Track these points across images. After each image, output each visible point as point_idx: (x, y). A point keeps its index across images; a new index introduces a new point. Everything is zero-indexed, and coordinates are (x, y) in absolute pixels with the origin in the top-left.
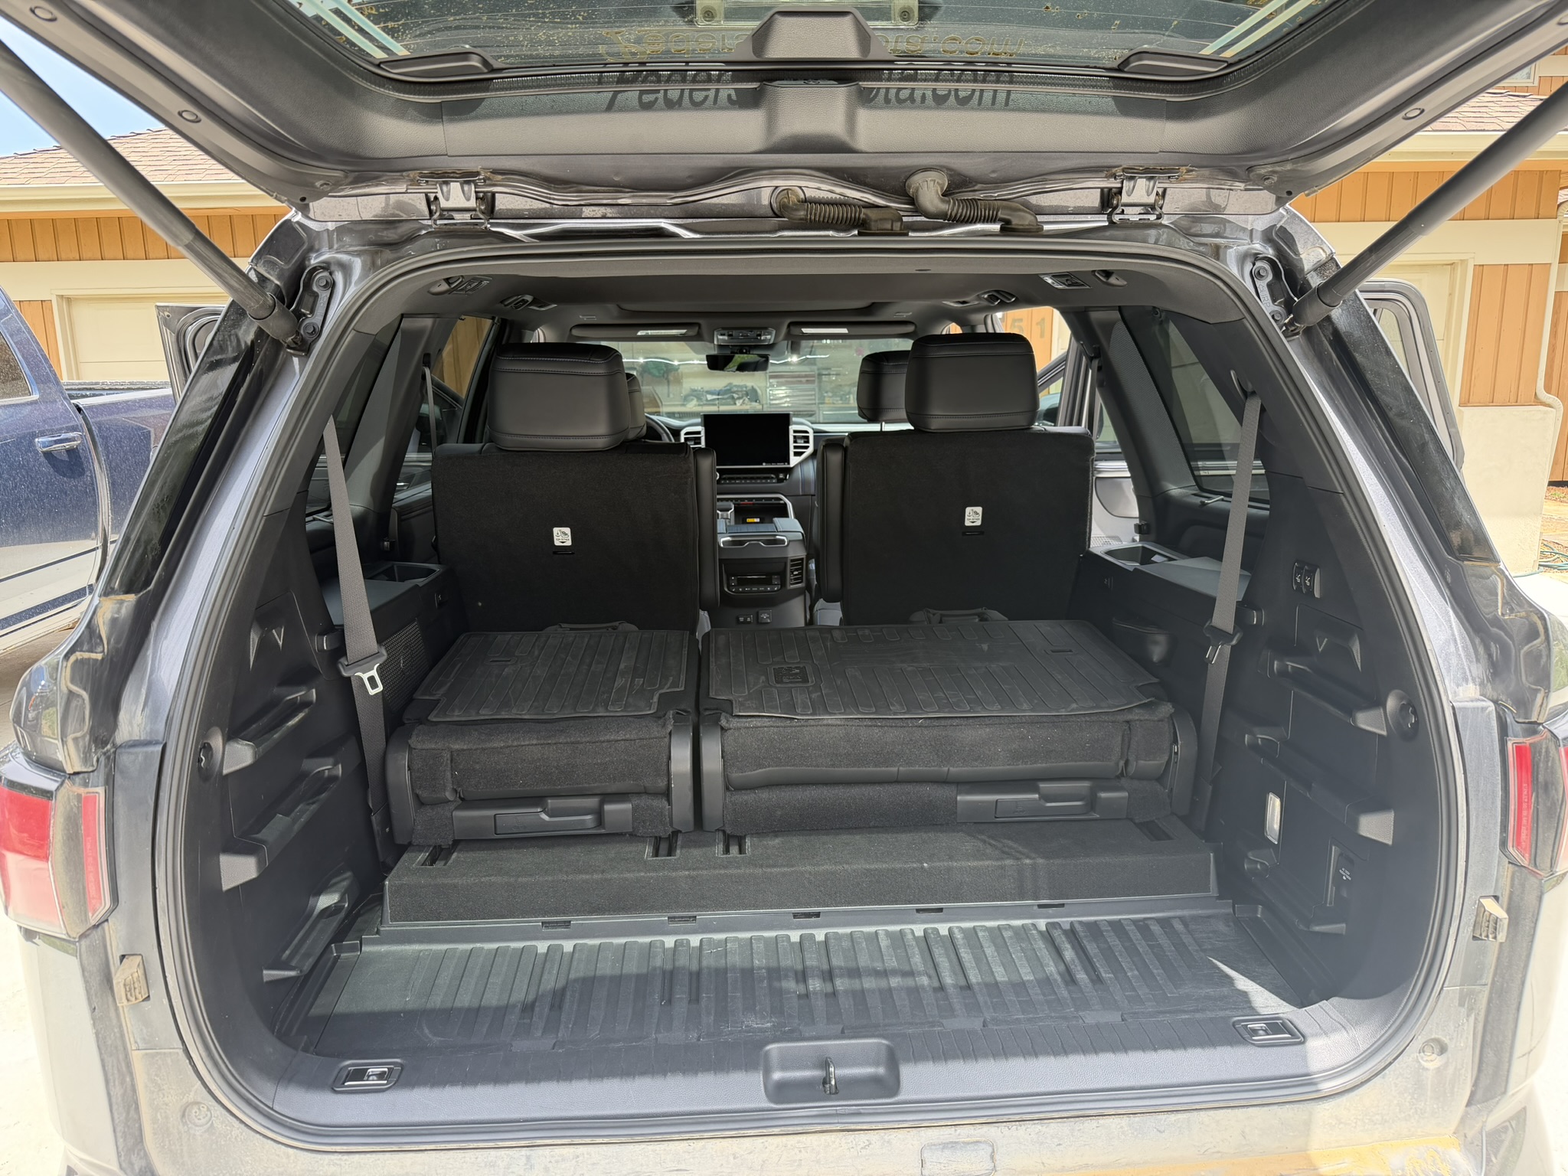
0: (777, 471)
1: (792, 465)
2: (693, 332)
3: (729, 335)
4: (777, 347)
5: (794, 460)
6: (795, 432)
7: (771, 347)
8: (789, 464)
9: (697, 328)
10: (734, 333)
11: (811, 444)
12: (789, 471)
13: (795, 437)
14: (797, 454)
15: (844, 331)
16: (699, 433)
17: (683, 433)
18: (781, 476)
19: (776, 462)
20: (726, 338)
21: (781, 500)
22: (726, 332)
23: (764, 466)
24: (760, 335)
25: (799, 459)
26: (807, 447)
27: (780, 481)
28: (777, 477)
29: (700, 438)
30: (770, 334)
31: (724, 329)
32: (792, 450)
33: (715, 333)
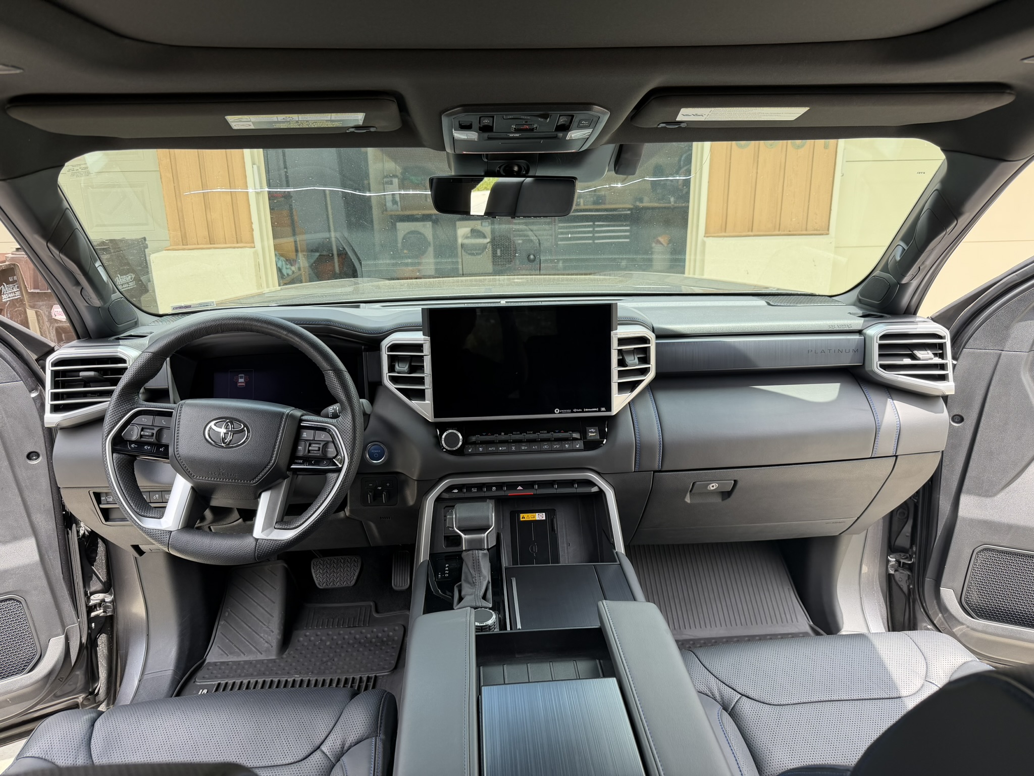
0: (581, 425)
1: (614, 411)
2: (387, 121)
3: (485, 129)
4: (592, 159)
5: (619, 401)
6: (622, 341)
7: (577, 158)
8: (609, 409)
9: (394, 108)
10: (499, 121)
11: (652, 365)
12: (612, 421)
13: (620, 352)
14: (623, 387)
15: (789, 114)
16: (419, 347)
17: (386, 343)
18: (592, 433)
19: (582, 407)
20: (472, 135)
21: (592, 484)
22: (473, 118)
23: (557, 414)
24: (565, 128)
25: (628, 397)
26: (644, 372)
27: (591, 445)
28: (584, 434)
29: (421, 358)
30: (592, 123)
31: (468, 108)
32: (615, 380)
33: (445, 121)
